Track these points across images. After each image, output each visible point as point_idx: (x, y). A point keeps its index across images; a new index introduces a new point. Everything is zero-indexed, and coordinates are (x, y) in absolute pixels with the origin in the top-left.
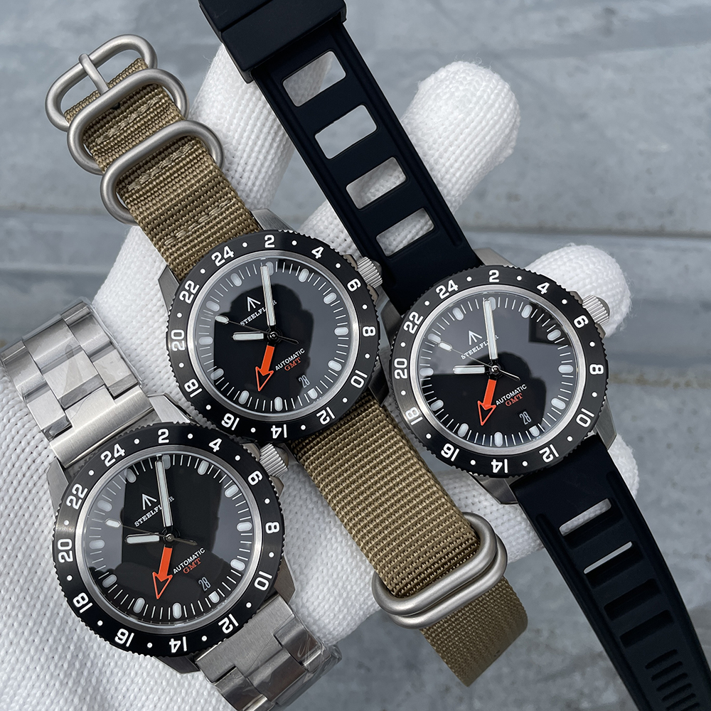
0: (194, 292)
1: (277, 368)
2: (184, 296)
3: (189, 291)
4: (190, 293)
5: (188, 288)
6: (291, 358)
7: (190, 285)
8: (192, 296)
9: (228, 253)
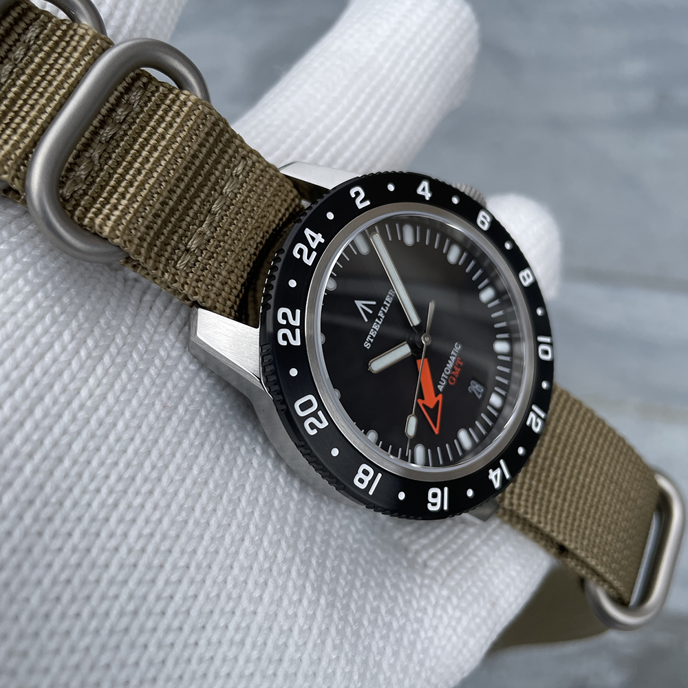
0: (297, 323)
1: (441, 388)
2: (285, 337)
3: (288, 326)
4: (292, 329)
5: (284, 322)
6: (450, 365)
7: (285, 316)
8: (298, 331)
9: (313, 239)
